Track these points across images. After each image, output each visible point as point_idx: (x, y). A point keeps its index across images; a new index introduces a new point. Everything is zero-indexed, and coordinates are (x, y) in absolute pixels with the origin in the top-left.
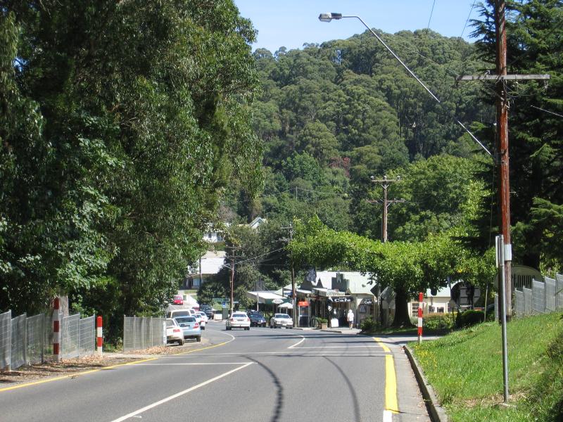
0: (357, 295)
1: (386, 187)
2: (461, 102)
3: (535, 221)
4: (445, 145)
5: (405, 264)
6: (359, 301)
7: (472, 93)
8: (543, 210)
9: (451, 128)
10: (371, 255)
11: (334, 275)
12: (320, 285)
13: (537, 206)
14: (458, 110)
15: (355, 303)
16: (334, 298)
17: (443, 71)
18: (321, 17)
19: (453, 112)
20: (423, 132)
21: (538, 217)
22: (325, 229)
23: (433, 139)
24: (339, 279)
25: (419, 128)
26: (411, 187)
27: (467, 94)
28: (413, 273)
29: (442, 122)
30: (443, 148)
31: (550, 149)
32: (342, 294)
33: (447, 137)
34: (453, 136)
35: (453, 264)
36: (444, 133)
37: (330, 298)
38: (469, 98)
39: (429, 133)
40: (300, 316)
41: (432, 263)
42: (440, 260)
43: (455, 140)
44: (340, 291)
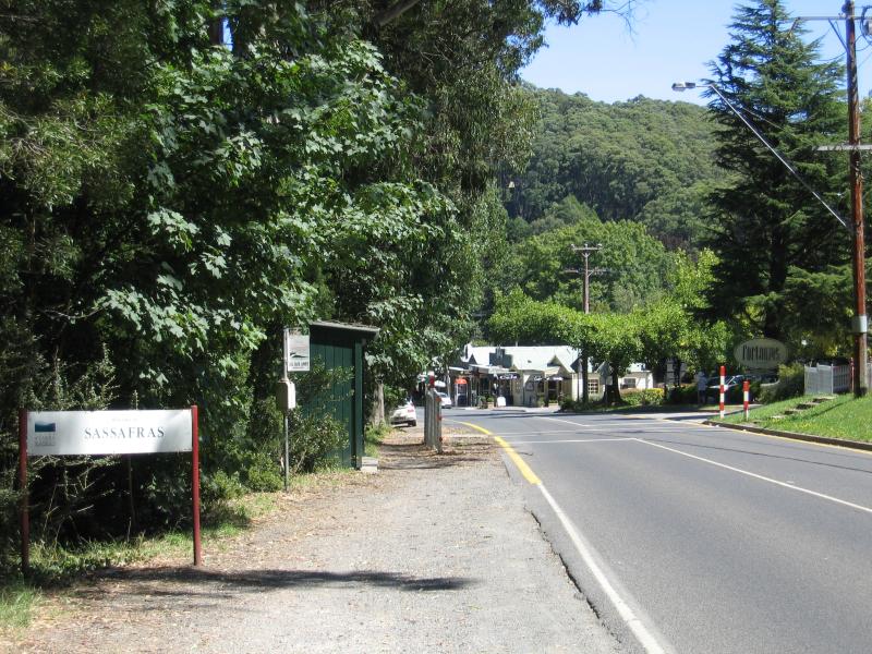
0: (524, 371)
1: (587, 256)
2: (564, 160)
3: (788, 290)
4: (548, 207)
5: (625, 338)
6: (526, 378)
7: (576, 150)
8: (799, 280)
9: (554, 188)
10: (584, 329)
11: (492, 349)
12: (473, 360)
13: (790, 275)
14: (562, 169)
15: (521, 381)
16: (499, 376)
17: (542, 125)
18: (674, 86)
19: (556, 171)
20: (523, 193)
21: (790, 286)
22: (529, 301)
23: (535, 200)
24: (499, 354)
25: (518, 188)
26: (559, 254)
27: (571, 151)
28: (633, 347)
29: (543, 181)
30: (546, 211)
31: (804, 216)
32: (506, 370)
33: (550, 198)
34: (556, 197)
35: (675, 337)
36: (546, 194)
37: (495, 375)
38: (573, 155)
39: (530, 194)
40: (458, 395)
41: (654, 336)
42: (661, 333)
43: (558, 201)
44: (504, 367)
